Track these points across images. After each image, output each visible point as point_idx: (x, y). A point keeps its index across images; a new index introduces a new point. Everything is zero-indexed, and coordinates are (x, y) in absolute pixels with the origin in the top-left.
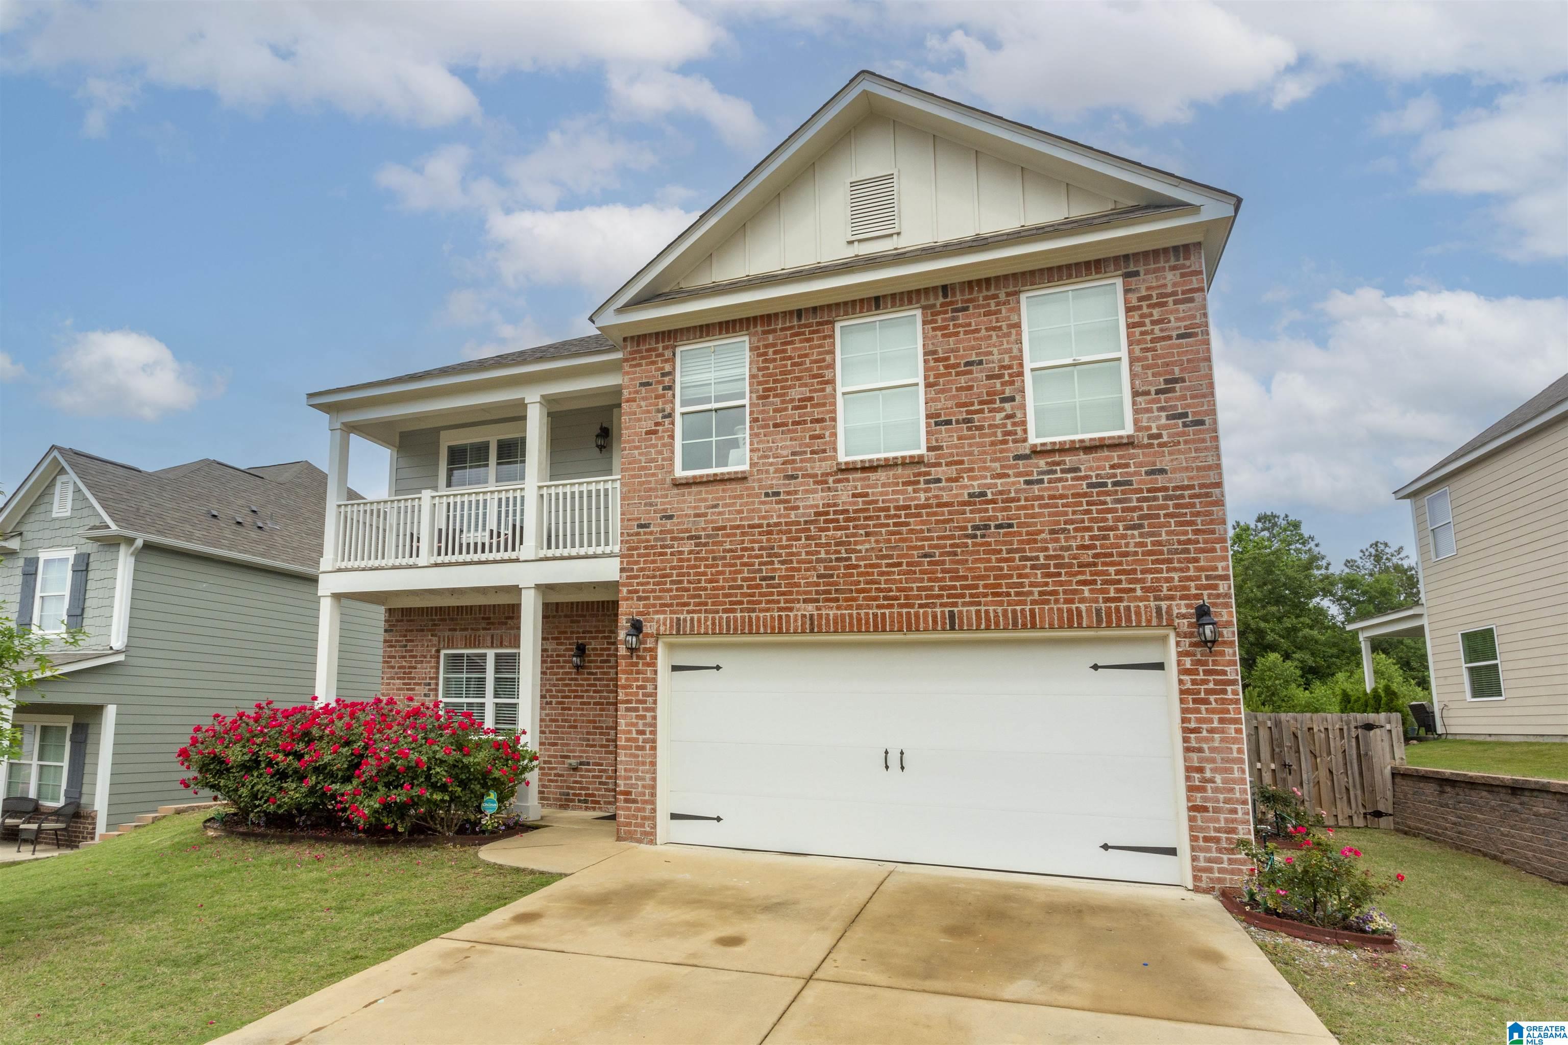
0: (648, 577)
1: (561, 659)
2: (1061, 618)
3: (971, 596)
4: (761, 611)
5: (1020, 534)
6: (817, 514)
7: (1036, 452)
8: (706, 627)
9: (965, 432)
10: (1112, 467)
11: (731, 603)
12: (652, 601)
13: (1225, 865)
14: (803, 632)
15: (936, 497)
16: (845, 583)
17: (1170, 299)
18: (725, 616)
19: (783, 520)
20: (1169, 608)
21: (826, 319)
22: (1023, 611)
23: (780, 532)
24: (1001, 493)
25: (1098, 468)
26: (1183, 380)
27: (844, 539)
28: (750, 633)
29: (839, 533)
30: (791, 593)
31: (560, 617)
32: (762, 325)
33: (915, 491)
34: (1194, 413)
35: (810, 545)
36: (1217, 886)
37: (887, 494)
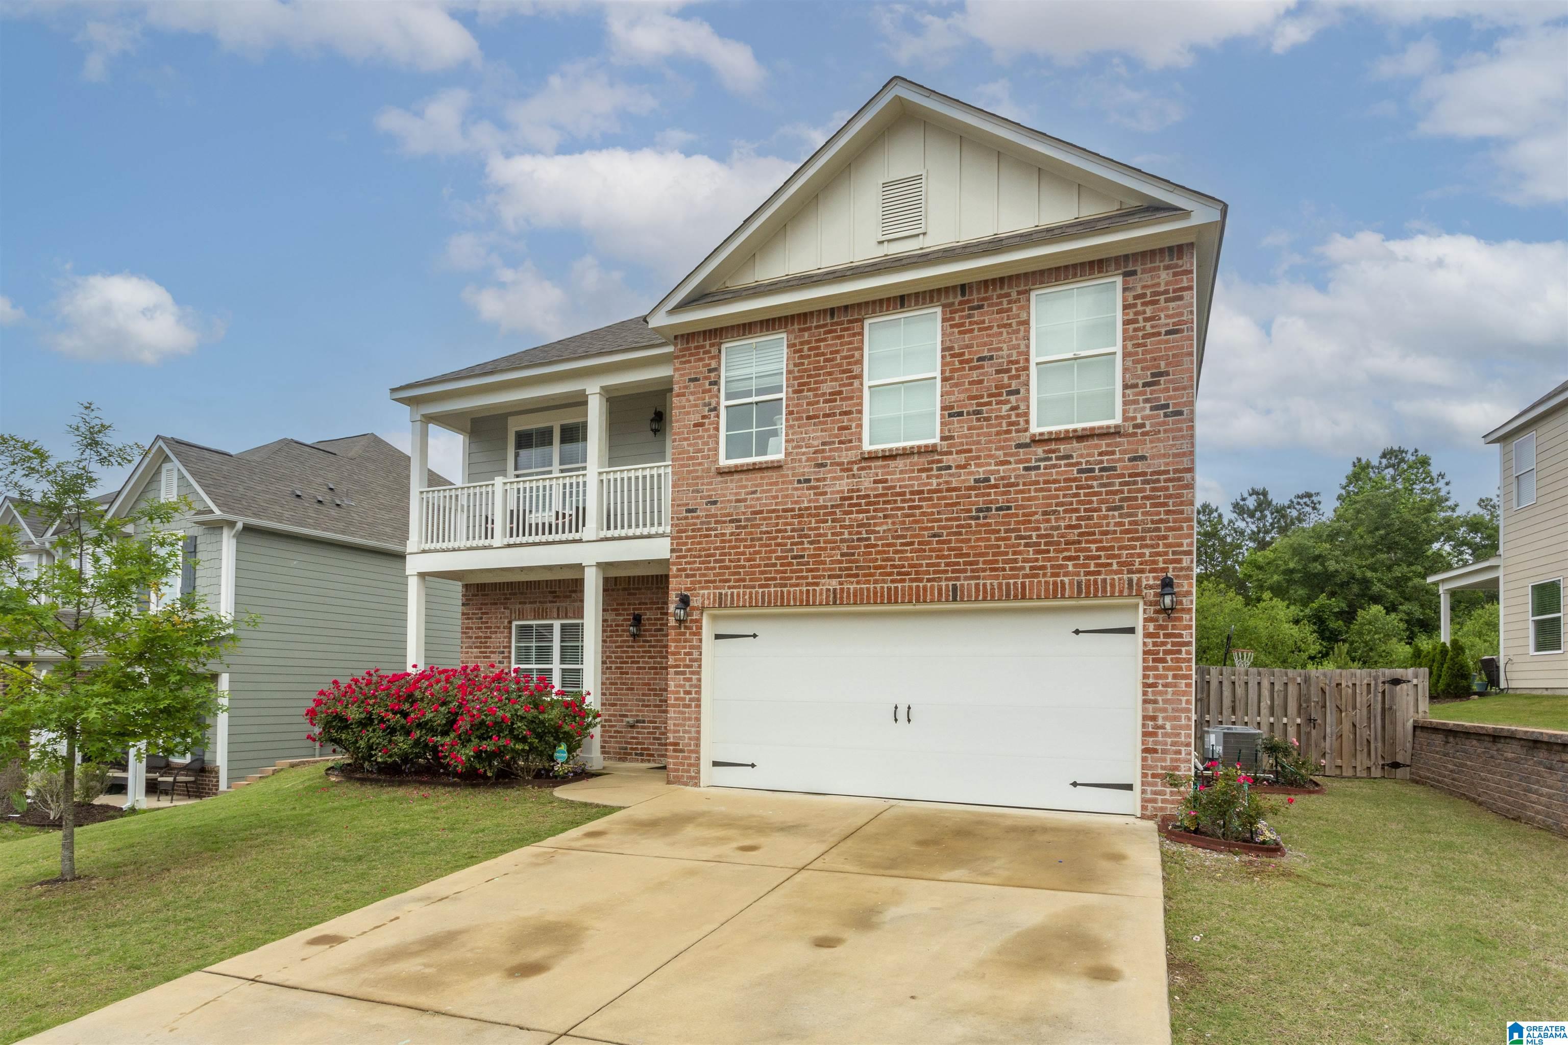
0: (695, 557)
1: (619, 628)
2: (1047, 590)
3: (973, 571)
4: (792, 585)
5: (1017, 515)
6: (843, 499)
7: (1036, 441)
8: (745, 601)
9: (975, 423)
10: (1100, 454)
11: (767, 579)
12: (698, 578)
13: (1168, 797)
14: (827, 604)
15: (947, 482)
16: (865, 561)
17: (1162, 297)
18: (760, 590)
19: (812, 505)
20: (1139, 580)
21: (856, 317)
22: (1015, 583)
23: (810, 515)
24: (1003, 478)
25: (1088, 455)
26: (1167, 374)
27: (865, 521)
28: (782, 605)
29: (861, 516)
30: (818, 570)
31: (618, 590)
32: (799, 324)
33: (928, 477)
34: (1175, 405)
35: (835, 527)
36: (1159, 814)
37: (903, 480)
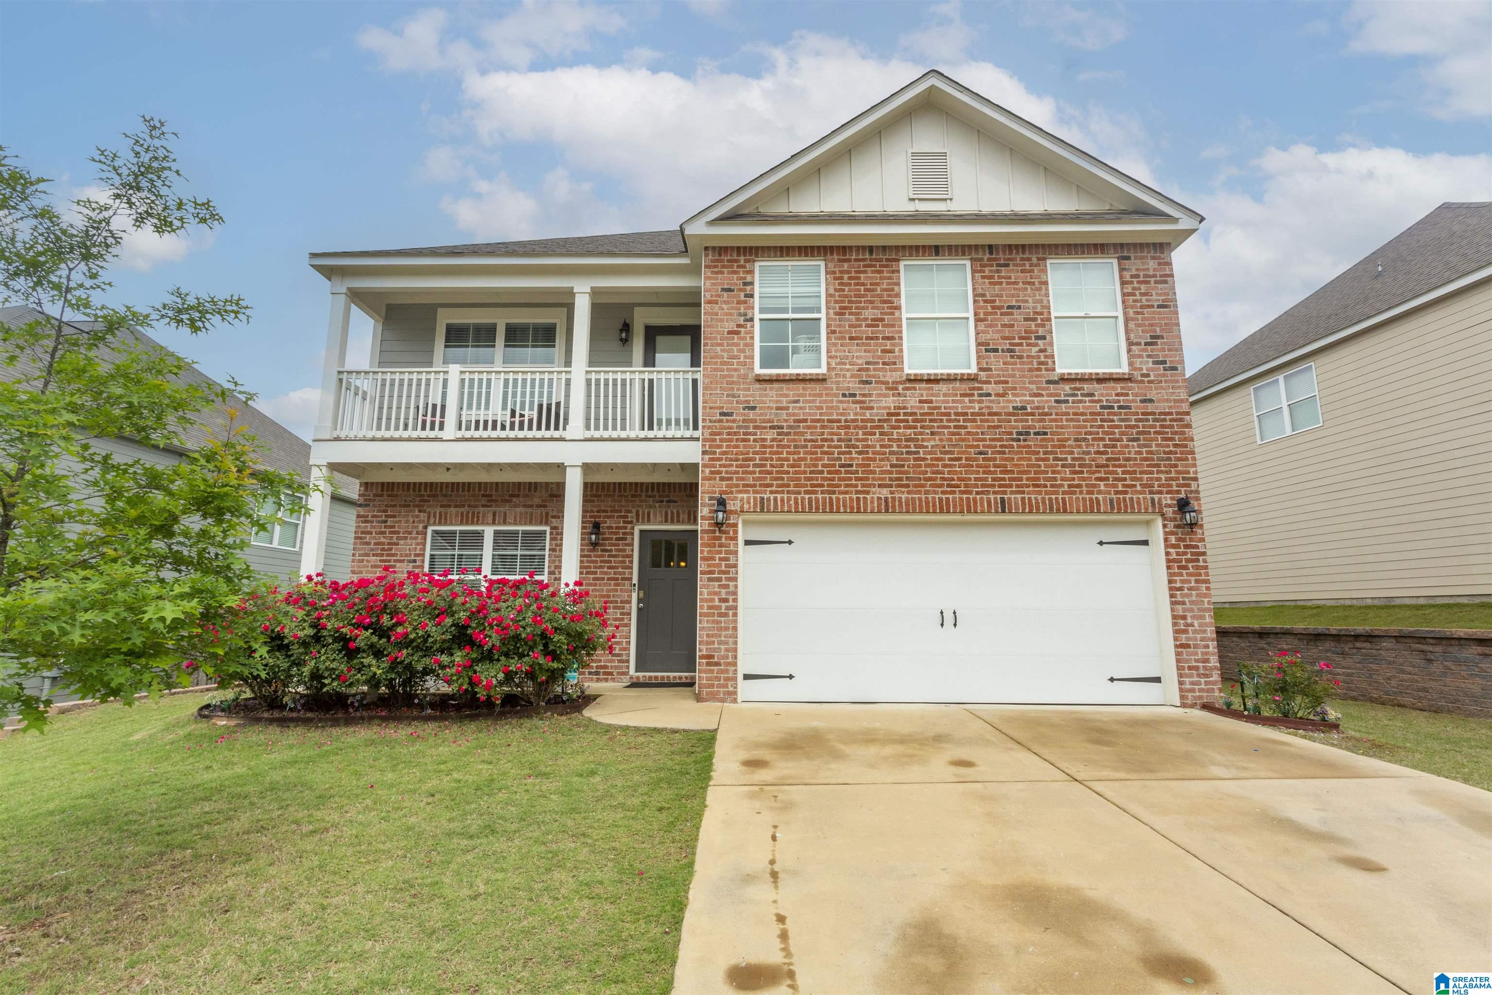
0: (731, 460)
2: (1085, 506)
3: (1017, 486)
4: (841, 493)
5: (1053, 440)
6: (889, 414)
7: (1063, 379)
8: (790, 506)
9: (1009, 359)
10: (1117, 395)
11: (812, 486)
12: (735, 482)
13: (1203, 686)
14: (879, 512)
15: (988, 407)
16: (914, 473)
17: (1153, 280)
18: (807, 496)
19: (859, 417)
20: (1160, 499)
21: (894, 257)
22: (1057, 499)
23: (857, 427)
24: (1038, 408)
25: (1107, 395)
26: (1162, 338)
27: (913, 436)
28: (831, 512)
29: (909, 431)
30: (867, 479)
32: (838, 254)
33: (970, 402)
34: (1171, 361)
35: (883, 440)
36: (1198, 702)
37: (948, 402)
